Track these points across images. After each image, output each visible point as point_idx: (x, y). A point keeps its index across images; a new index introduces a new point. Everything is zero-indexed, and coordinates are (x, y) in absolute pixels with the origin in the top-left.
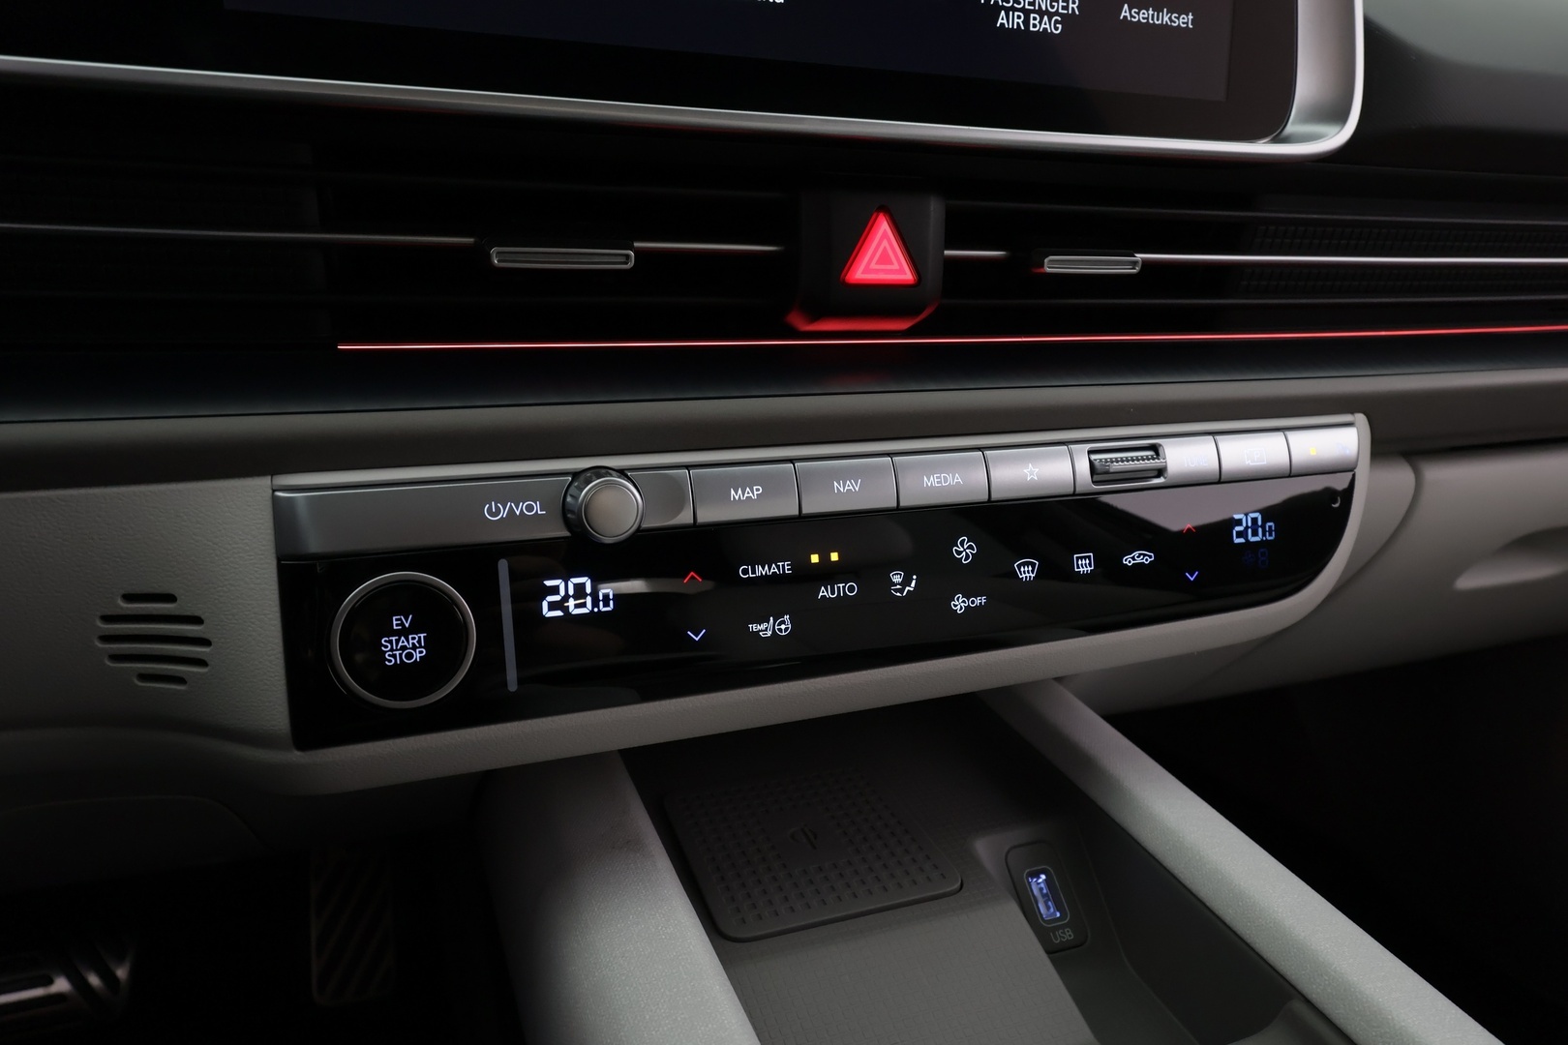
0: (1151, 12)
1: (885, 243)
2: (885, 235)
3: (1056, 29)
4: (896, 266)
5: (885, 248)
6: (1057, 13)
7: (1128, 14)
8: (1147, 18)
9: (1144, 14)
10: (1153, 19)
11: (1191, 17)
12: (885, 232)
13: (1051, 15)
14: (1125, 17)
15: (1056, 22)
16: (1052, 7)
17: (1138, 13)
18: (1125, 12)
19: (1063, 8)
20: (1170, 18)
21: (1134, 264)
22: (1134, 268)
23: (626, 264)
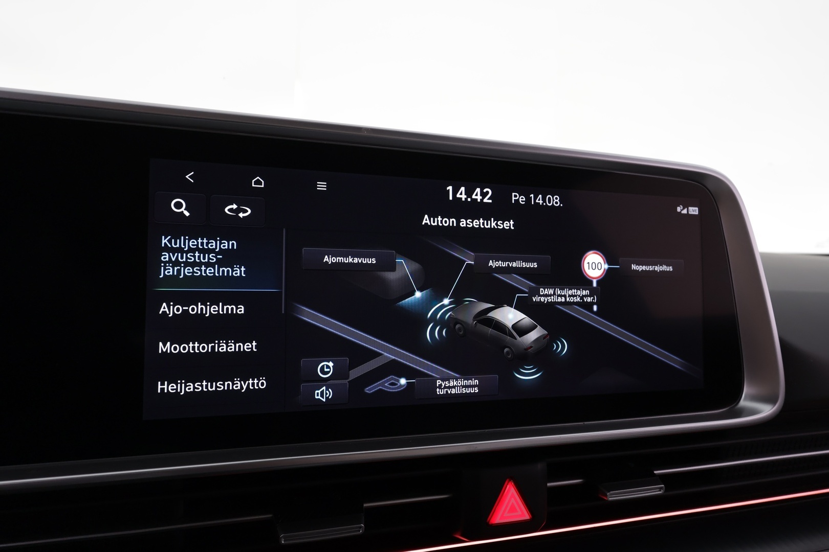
1: (513, 500)
2: (513, 496)
4: (520, 513)
5: (513, 503)
12: (513, 493)
21: (660, 489)
22: (660, 491)
23: (359, 531)
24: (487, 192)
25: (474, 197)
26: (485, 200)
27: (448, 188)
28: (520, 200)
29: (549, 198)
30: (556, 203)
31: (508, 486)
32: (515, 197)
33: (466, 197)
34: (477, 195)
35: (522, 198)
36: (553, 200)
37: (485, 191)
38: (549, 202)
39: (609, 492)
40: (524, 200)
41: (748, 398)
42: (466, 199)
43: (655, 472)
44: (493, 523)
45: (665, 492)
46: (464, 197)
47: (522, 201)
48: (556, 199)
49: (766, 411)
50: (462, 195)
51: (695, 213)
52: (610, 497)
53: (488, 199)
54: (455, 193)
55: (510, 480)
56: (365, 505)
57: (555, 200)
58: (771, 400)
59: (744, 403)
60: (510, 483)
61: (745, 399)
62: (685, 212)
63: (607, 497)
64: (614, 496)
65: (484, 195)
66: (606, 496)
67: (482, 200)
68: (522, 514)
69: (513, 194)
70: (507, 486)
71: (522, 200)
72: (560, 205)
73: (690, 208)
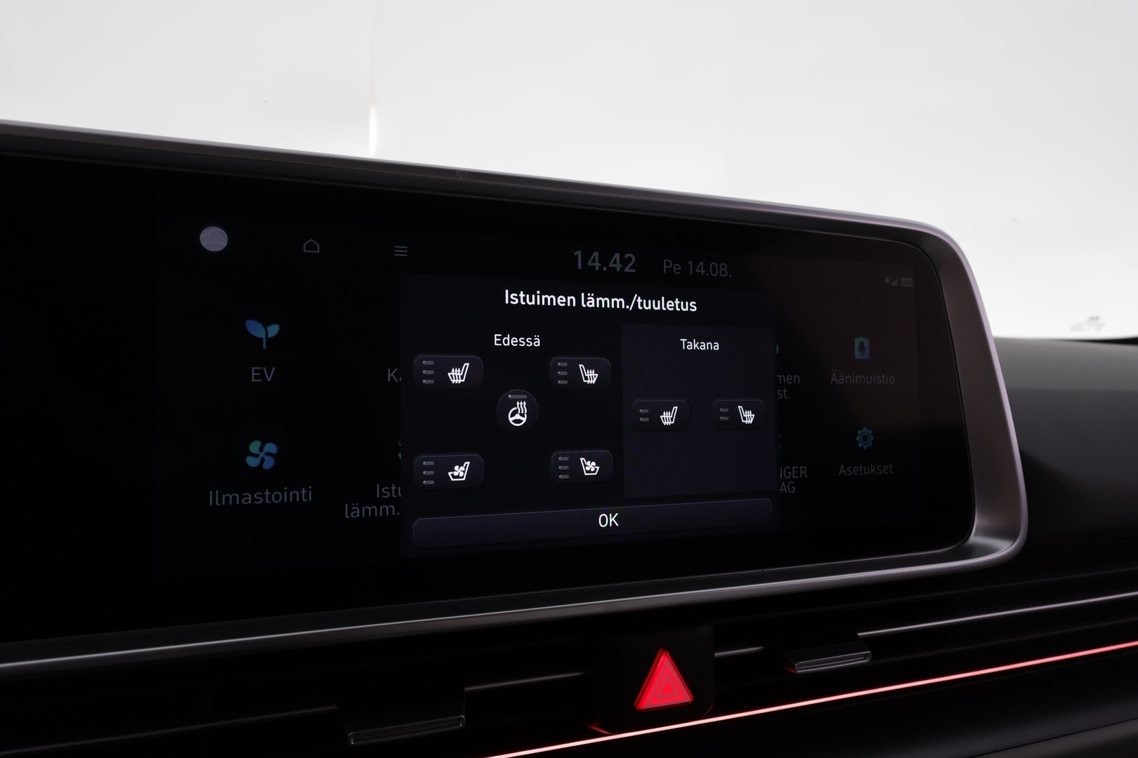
0: (861, 467)
1: (668, 677)
2: (668, 671)
3: (792, 490)
4: (677, 693)
5: (668, 681)
6: (791, 479)
7: (844, 471)
8: (859, 472)
9: (856, 469)
10: (863, 472)
11: (891, 466)
12: (668, 667)
13: (786, 481)
14: (842, 473)
15: (791, 485)
16: (787, 475)
17: (852, 470)
18: (842, 470)
19: (796, 474)
20: (876, 469)
21: (866, 656)
22: (865, 659)
23: (459, 724)
24: (630, 259)
25: (611, 265)
26: (627, 270)
27: (576, 254)
28: (675, 268)
29: (714, 266)
30: (723, 272)
31: (662, 658)
32: (667, 264)
33: (600, 265)
34: (615, 262)
35: (677, 267)
36: (719, 269)
37: (626, 256)
38: (714, 272)
39: (798, 662)
40: (680, 268)
41: (979, 533)
42: (601, 268)
43: (859, 634)
44: (642, 708)
45: (871, 661)
46: (597, 265)
47: (677, 271)
48: (723, 267)
49: (1004, 548)
50: (595, 262)
51: (908, 285)
52: (799, 670)
53: (630, 268)
54: (585, 261)
55: (664, 650)
56: (466, 689)
57: (722, 269)
58: (1009, 535)
59: (974, 539)
60: (665, 653)
61: (976, 534)
62: (895, 283)
63: (794, 670)
64: (804, 668)
65: (625, 262)
66: (793, 667)
67: (622, 269)
68: (680, 694)
69: (665, 261)
70: (660, 658)
71: (677, 268)
72: (728, 275)
73: (903, 279)
